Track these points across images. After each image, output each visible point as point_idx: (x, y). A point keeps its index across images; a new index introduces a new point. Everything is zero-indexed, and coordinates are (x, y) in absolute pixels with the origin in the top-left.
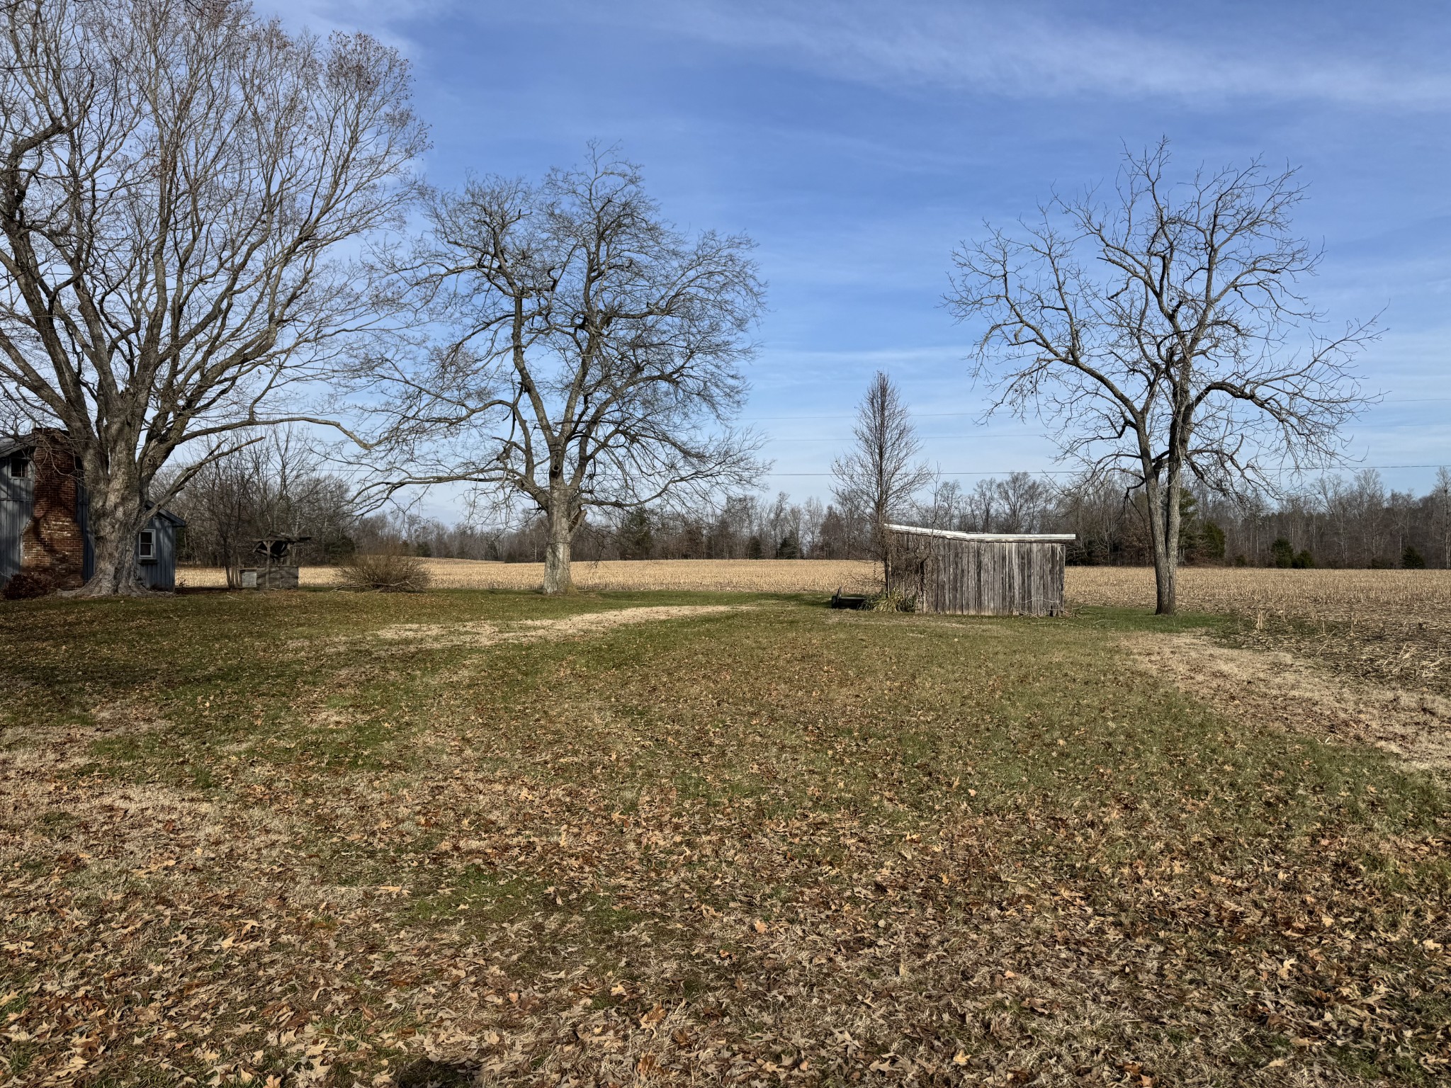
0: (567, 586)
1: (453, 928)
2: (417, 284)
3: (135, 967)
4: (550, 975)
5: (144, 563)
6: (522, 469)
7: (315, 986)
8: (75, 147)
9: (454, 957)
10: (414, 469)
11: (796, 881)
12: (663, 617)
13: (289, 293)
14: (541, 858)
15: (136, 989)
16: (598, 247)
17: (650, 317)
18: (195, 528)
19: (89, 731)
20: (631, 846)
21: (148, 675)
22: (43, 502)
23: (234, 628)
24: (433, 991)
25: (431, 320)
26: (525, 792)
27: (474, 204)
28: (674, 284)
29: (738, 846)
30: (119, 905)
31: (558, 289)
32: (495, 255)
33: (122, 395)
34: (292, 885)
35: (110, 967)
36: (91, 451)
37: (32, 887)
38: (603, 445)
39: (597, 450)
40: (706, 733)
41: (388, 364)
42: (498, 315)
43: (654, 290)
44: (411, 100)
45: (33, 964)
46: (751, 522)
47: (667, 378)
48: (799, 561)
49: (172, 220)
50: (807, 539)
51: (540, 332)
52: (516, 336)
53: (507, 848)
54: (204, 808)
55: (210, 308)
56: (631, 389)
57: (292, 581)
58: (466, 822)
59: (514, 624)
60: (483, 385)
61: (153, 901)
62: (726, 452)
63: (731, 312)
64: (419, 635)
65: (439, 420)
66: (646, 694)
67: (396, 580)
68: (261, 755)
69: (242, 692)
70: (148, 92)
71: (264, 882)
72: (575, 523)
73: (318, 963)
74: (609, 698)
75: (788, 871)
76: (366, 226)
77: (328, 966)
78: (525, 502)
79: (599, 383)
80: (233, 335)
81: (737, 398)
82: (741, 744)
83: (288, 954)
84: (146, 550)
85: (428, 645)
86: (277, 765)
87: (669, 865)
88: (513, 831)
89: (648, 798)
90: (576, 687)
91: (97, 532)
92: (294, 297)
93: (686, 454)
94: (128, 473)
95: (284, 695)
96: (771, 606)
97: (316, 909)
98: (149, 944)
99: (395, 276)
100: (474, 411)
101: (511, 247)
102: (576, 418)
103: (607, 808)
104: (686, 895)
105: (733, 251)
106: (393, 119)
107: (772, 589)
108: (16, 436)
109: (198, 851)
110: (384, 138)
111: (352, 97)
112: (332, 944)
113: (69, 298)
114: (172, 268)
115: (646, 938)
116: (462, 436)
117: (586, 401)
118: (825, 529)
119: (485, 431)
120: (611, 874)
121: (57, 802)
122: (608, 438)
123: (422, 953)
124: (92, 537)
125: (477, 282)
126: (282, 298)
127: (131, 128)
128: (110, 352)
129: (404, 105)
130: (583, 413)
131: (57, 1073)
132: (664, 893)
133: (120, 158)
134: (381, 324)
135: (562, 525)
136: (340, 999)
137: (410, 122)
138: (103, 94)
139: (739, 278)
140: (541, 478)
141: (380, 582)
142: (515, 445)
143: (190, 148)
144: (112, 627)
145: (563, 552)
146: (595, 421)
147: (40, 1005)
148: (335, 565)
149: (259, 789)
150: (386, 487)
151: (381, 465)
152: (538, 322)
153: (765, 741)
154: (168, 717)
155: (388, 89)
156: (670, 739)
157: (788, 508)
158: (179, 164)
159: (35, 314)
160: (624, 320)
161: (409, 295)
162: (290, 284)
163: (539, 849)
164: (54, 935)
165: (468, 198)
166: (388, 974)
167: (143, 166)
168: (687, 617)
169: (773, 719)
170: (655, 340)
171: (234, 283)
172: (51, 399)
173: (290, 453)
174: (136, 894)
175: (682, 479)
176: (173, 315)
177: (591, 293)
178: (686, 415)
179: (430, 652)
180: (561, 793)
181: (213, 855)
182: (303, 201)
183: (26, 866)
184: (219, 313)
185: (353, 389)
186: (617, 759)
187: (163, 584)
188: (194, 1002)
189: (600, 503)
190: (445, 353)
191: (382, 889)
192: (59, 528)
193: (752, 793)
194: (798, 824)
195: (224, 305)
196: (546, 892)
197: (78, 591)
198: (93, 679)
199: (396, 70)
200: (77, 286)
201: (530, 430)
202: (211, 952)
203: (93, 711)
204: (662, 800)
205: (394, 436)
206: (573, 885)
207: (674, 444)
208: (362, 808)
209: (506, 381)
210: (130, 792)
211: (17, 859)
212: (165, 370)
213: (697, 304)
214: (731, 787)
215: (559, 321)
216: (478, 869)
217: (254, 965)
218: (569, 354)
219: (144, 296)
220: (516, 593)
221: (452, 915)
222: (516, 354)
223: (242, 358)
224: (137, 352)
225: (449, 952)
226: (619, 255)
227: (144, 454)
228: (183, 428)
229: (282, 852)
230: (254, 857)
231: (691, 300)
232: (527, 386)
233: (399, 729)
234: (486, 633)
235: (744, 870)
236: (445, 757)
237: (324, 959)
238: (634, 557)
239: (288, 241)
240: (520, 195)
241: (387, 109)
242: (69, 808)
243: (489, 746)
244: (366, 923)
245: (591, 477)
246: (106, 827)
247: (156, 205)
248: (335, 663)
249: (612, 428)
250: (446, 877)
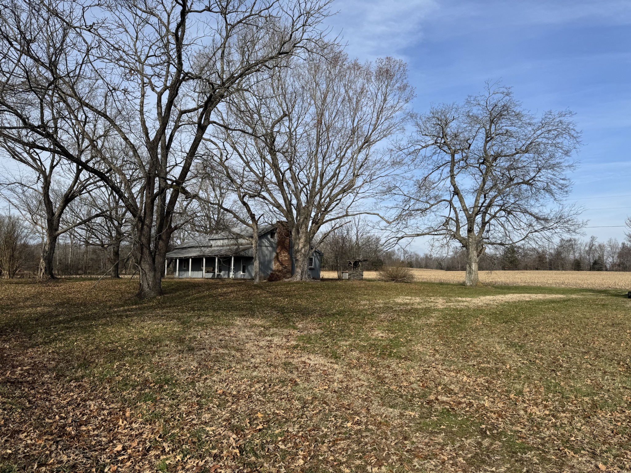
0: (477, 282)
1: (439, 435)
2: (409, 154)
3: (316, 428)
4: (487, 468)
5: (311, 269)
6: (454, 229)
7: (384, 451)
8: (290, 120)
9: (441, 449)
10: (407, 231)
11: (621, 446)
12: (528, 299)
13: (360, 164)
14: (477, 411)
15: (318, 437)
16: (490, 126)
17: (517, 155)
18: (326, 256)
19: (296, 332)
20: (522, 412)
21: (314, 311)
22: (279, 247)
23: (341, 295)
24: (434, 463)
25: (415, 169)
26: (465, 378)
27: (434, 117)
28: (530, 138)
29: (583, 422)
30: (311, 401)
31: (471, 148)
32: (443, 137)
33: (304, 208)
34: (371, 404)
35: (309, 426)
36: (294, 229)
37: (282, 390)
38: (494, 217)
39: (490, 219)
40: (558, 360)
41: (397, 189)
42: (444, 163)
43: (519, 143)
44: (408, 79)
45: (284, 420)
46: (574, 252)
47: (527, 183)
48: (605, 272)
49: (321, 142)
50: (609, 260)
51: (463, 168)
52: (452, 171)
53: (460, 403)
54: (336, 366)
55: (332, 173)
56: (508, 189)
57: (361, 277)
58: (440, 388)
59: (452, 299)
60: (437, 194)
61: (322, 402)
62: (560, 217)
63: (561, 148)
64: (412, 302)
65: (418, 210)
66: (522, 337)
67: (401, 278)
68: (355, 347)
69: (345, 321)
70: (313, 97)
71: (360, 401)
72: (480, 253)
73: (384, 440)
74: (503, 337)
75: (615, 440)
76: (390, 133)
77: (388, 442)
78: (457, 244)
79: (491, 188)
80: (340, 182)
81: (566, 189)
82: (579, 368)
83: (372, 434)
84: (311, 264)
85: (416, 306)
86: (360, 352)
87: (544, 425)
88: (462, 396)
89: (528, 389)
90: (485, 331)
91: (296, 258)
92: (362, 165)
93: (538, 219)
94: (306, 236)
95: (361, 323)
96: (590, 296)
97: (381, 416)
98: (321, 419)
99: (401, 152)
100: (432, 205)
101: (450, 133)
102: (480, 205)
103: (507, 391)
104: (555, 442)
105: (561, 118)
106: (400, 88)
107: (590, 287)
108: (272, 224)
109: (336, 384)
110: (396, 97)
111: (384, 83)
112: (389, 433)
113: (288, 175)
114: (320, 160)
115: (535, 460)
116: (428, 216)
117: (485, 197)
118: (621, 255)
119: (437, 213)
120: (512, 424)
121: (288, 358)
122: (496, 213)
123: (427, 444)
124: (294, 260)
125: (435, 150)
126: (357, 166)
127: (307, 111)
128: (300, 193)
129: (405, 81)
130: (484, 202)
131: (295, 464)
132: (543, 439)
133: (304, 122)
134: (395, 173)
135: (474, 254)
136: (395, 458)
137: (408, 89)
138: (299, 100)
139: (567, 131)
140: (463, 233)
141: (394, 278)
142: (451, 218)
143: (327, 114)
144: (301, 293)
145: (474, 266)
146: (490, 205)
147: (288, 436)
148: (376, 270)
149: (355, 361)
150: (396, 239)
151: (394, 230)
152: (462, 163)
153: (594, 368)
154: (320, 328)
155: (398, 77)
156: (537, 361)
157: (596, 244)
158: (323, 121)
159: (278, 181)
160: (503, 158)
161: (406, 159)
162: (360, 160)
163: (475, 406)
164: (290, 409)
165: (431, 115)
166: (413, 451)
167: (311, 124)
168: (541, 299)
169: (597, 356)
170: (520, 165)
171: (341, 163)
172: (282, 211)
173: (359, 227)
174: (316, 398)
175: (536, 231)
176: (321, 177)
177: (487, 147)
178: (537, 200)
179: (416, 309)
180: (483, 381)
181: (341, 387)
182: (366, 128)
183: (280, 381)
184: (336, 175)
185: (384, 200)
186: (510, 368)
187: (316, 277)
188: (339, 447)
189: (492, 244)
190: (421, 181)
191: (407, 413)
192: (284, 256)
193: (588, 395)
194: (619, 415)
195: (337, 172)
196: (481, 427)
197: (290, 279)
198: (296, 312)
199: (402, 68)
200: (291, 170)
201: (458, 211)
202: (344, 427)
203: (297, 324)
204: (536, 392)
205: (399, 218)
206: (494, 427)
207: (531, 214)
208: (395, 375)
209: (447, 191)
210: (310, 357)
211: (277, 378)
212: (317, 198)
213: (542, 146)
214: (576, 390)
215: (472, 162)
216: (448, 410)
217: (359, 436)
218: (477, 176)
219: (311, 171)
220: (452, 285)
221: (438, 430)
222: (452, 179)
223: (343, 191)
224: (309, 192)
225: (439, 447)
226: (501, 129)
227: (311, 229)
228: (324, 218)
229: (366, 389)
230: (356, 390)
231: (539, 145)
232: (456, 192)
233: (407, 342)
234: (440, 303)
235: (588, 435)
236: (427, 357)
237: (386, 439)
238: (509, 269)
239: (360, 144)
240: (454, 110)
241: (398, 85)
242: (291, 360)
243: (447, 355)
244: (402, 427)
245: (488, 231)
246: (303, 370)
247: (315, 138)
248: (379, 311)
249: (498, 208)
250: (434, 412)
